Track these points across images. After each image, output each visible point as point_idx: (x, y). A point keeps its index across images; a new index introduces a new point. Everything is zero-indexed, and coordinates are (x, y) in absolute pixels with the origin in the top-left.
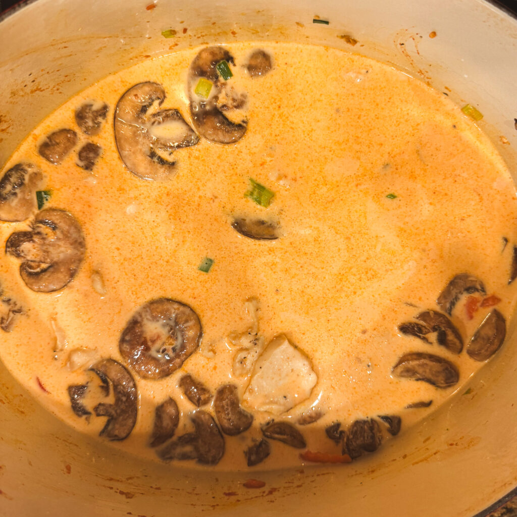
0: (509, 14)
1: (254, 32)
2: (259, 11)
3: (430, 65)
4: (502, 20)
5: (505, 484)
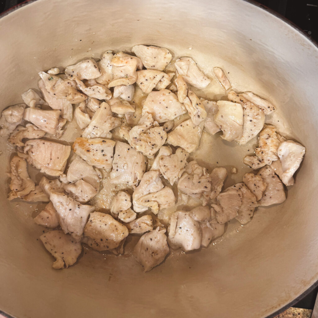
4: (296, 35)
5: (273, 307)
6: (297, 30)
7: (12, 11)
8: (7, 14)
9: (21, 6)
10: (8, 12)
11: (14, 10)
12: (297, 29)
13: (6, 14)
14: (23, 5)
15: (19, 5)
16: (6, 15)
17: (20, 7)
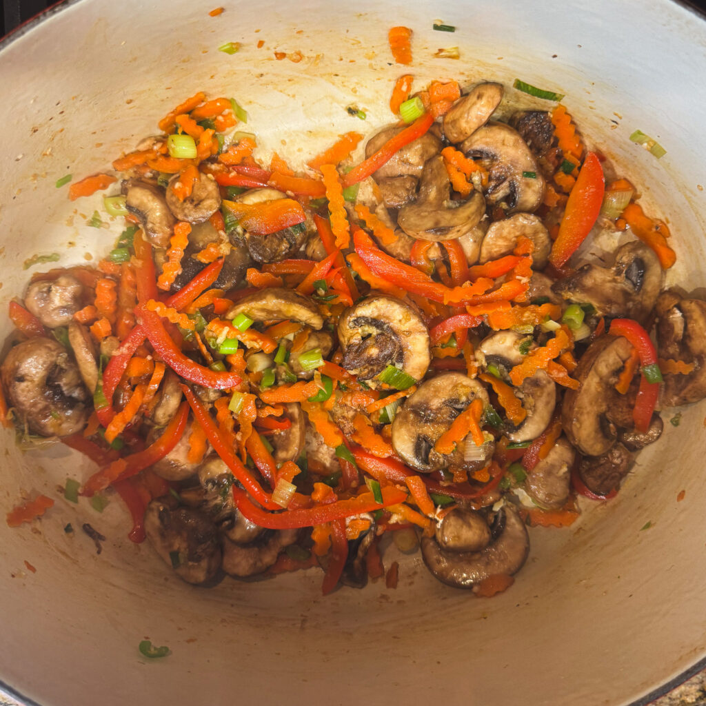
0: (697, 15)
1: (355, 42)
2: (361, 15)
3: (593, 84)
4: (688, 22)
5: (695, 649)
6: (690, 11)
7: (33, 26)
8: (23, 33)
9: (54, 12)
10: (24, 29)
11: (38, 23)
12: (691, 9)
13: (20, 32)
14: (57, 9)
15: (47, 10)
16: (19, 36)
17: (51, 15)
